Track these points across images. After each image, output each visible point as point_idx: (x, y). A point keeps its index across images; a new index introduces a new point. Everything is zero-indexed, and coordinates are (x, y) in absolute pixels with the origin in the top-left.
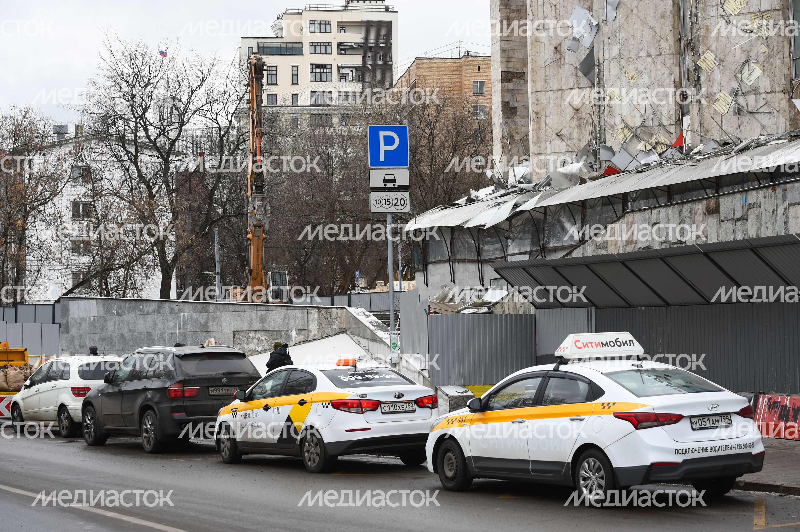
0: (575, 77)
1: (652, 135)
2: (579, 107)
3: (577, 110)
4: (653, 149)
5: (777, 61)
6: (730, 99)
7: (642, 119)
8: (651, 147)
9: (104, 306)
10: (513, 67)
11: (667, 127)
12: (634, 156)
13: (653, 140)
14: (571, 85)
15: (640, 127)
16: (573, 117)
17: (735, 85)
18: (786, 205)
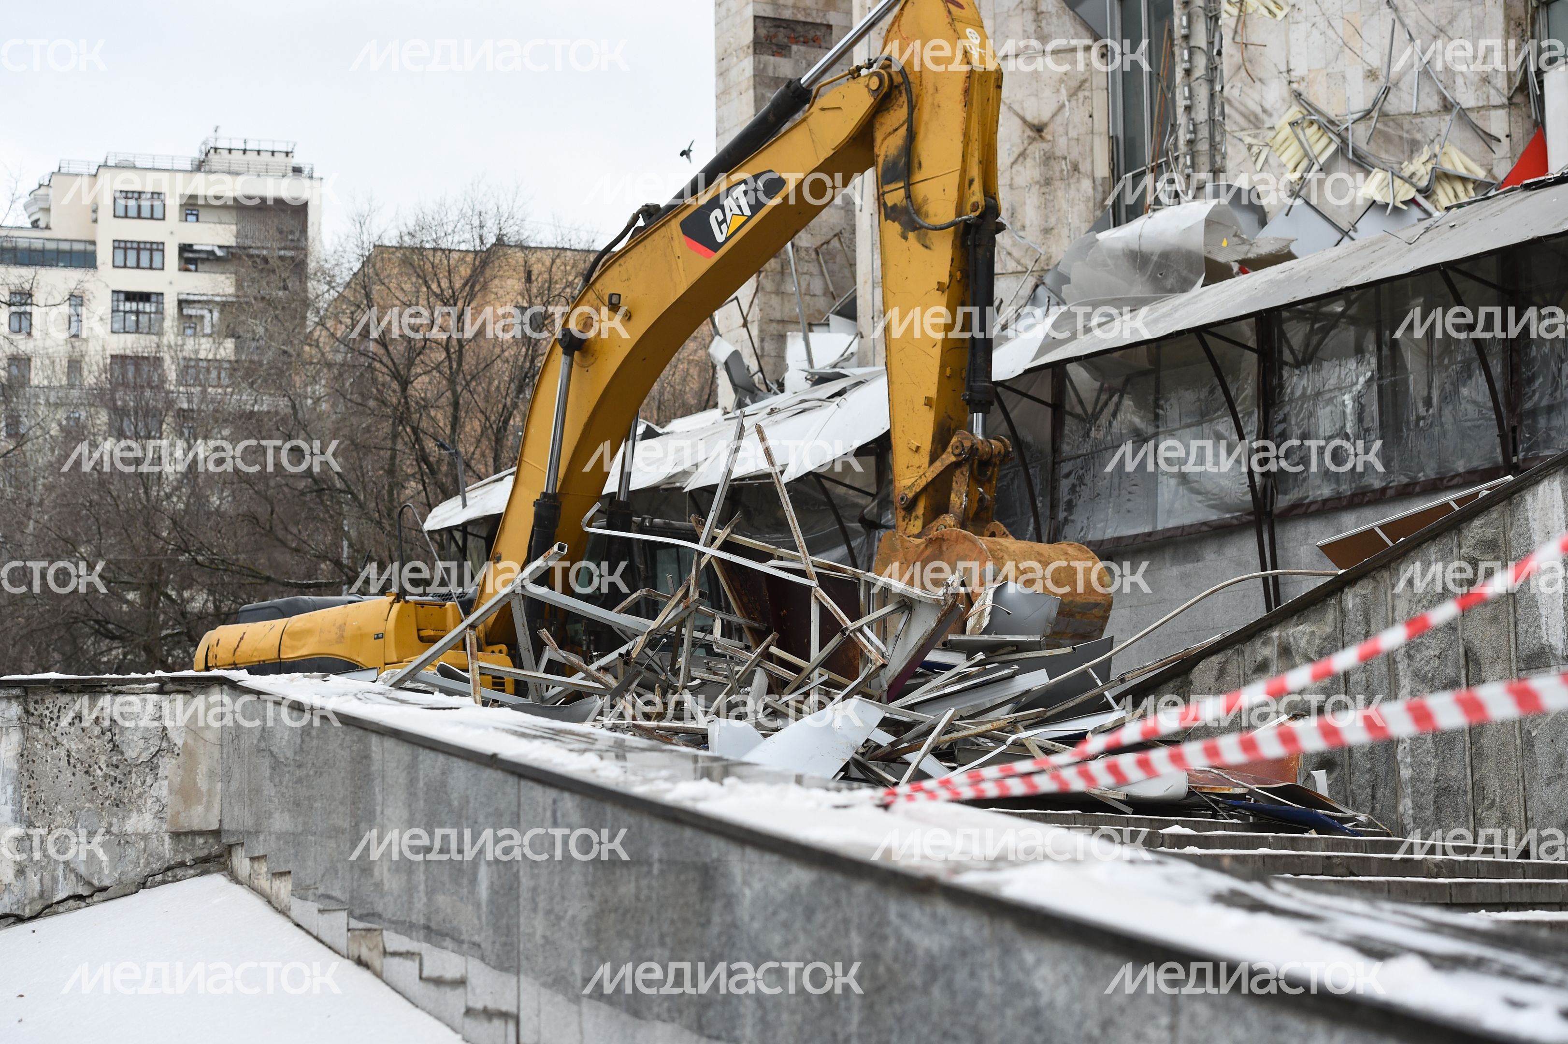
0: (1030, 16)
1: (1414, 147)
2: (1045, 117)
3: (1039, 129)
4: (1420, 199)
7: (1373, 90)
8: (1412, 193)
10: (794, 3)
11: (1473, 116)
12: (1345, 226)
13: (1419, 166)
15: (1366, 115)
16: (1023, 154)
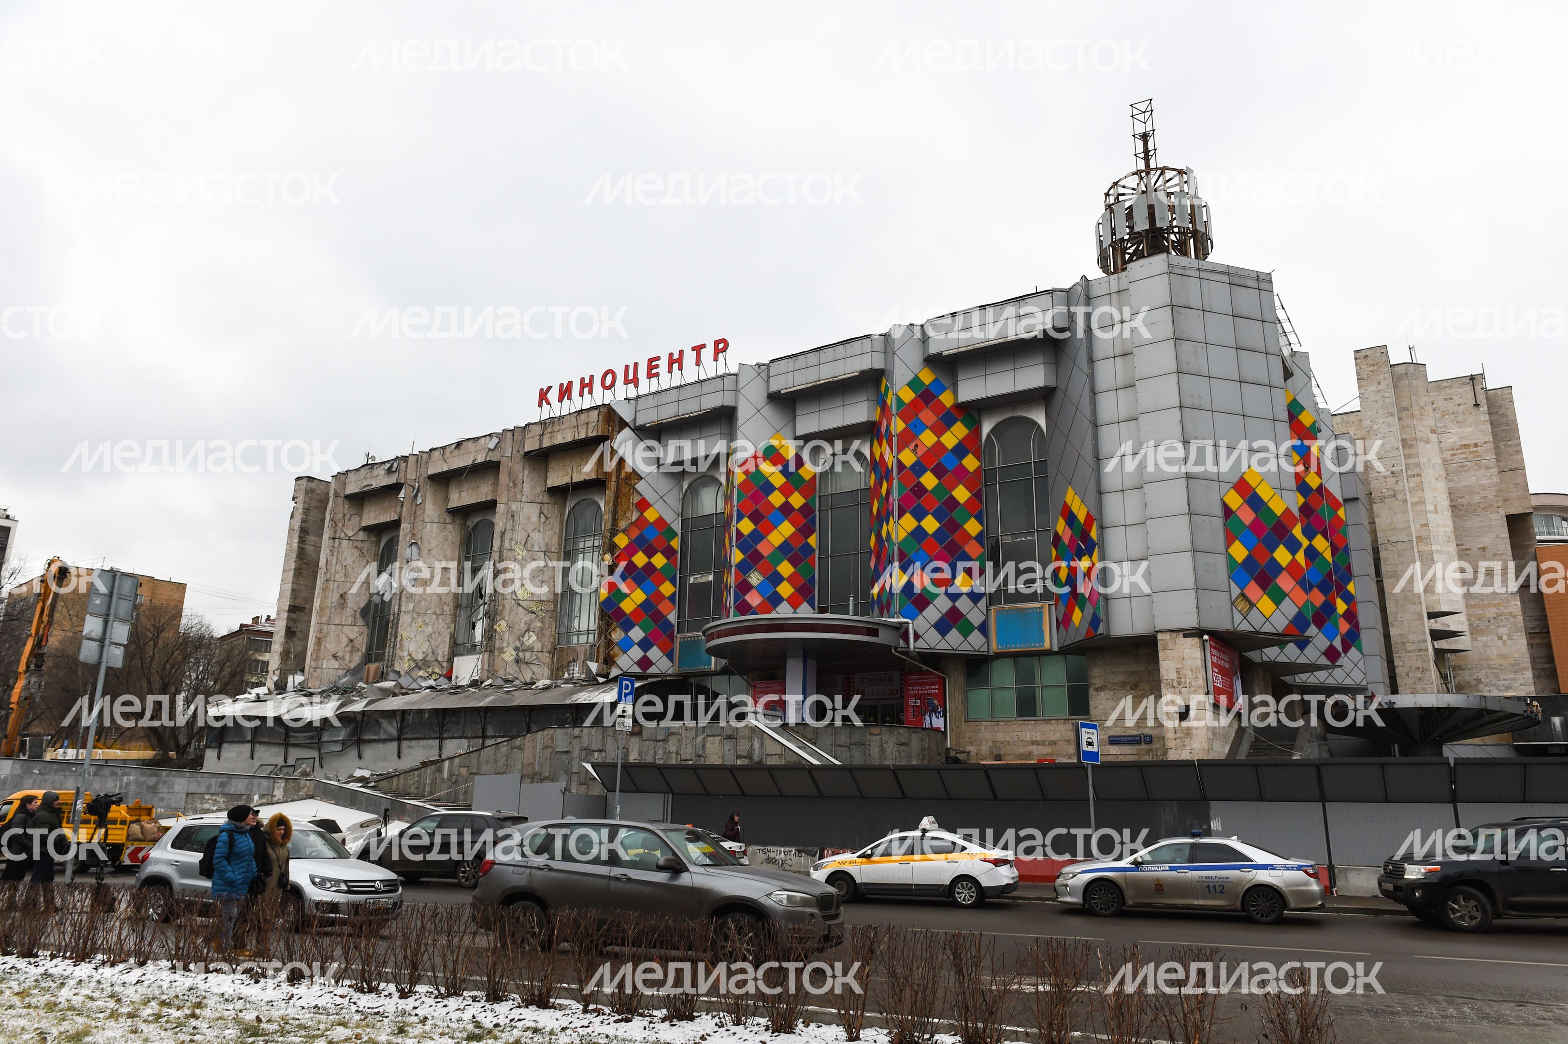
1: (429, 667)
3: (352, 641)
5: (547, 633)
6: (514, 653)
7: (424, 656)
9: (22, 766)
10: (299, 602)
11: (441, 662)
12: (415, 679)
13: (430, 670)
14: (349, 623)
15: (422, 660)
17: (518, 644)
18: (705, 735)
